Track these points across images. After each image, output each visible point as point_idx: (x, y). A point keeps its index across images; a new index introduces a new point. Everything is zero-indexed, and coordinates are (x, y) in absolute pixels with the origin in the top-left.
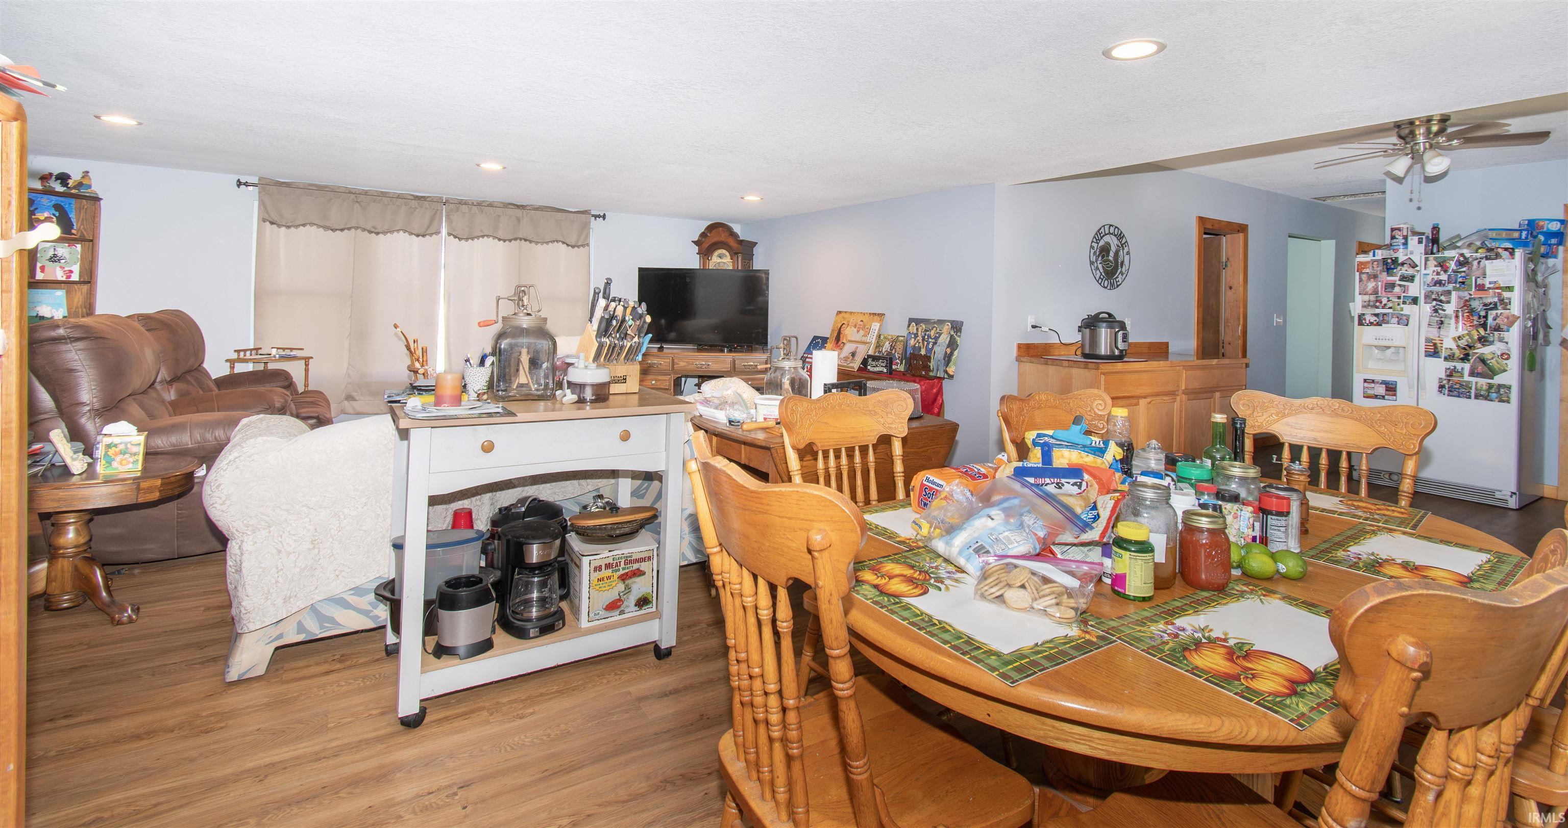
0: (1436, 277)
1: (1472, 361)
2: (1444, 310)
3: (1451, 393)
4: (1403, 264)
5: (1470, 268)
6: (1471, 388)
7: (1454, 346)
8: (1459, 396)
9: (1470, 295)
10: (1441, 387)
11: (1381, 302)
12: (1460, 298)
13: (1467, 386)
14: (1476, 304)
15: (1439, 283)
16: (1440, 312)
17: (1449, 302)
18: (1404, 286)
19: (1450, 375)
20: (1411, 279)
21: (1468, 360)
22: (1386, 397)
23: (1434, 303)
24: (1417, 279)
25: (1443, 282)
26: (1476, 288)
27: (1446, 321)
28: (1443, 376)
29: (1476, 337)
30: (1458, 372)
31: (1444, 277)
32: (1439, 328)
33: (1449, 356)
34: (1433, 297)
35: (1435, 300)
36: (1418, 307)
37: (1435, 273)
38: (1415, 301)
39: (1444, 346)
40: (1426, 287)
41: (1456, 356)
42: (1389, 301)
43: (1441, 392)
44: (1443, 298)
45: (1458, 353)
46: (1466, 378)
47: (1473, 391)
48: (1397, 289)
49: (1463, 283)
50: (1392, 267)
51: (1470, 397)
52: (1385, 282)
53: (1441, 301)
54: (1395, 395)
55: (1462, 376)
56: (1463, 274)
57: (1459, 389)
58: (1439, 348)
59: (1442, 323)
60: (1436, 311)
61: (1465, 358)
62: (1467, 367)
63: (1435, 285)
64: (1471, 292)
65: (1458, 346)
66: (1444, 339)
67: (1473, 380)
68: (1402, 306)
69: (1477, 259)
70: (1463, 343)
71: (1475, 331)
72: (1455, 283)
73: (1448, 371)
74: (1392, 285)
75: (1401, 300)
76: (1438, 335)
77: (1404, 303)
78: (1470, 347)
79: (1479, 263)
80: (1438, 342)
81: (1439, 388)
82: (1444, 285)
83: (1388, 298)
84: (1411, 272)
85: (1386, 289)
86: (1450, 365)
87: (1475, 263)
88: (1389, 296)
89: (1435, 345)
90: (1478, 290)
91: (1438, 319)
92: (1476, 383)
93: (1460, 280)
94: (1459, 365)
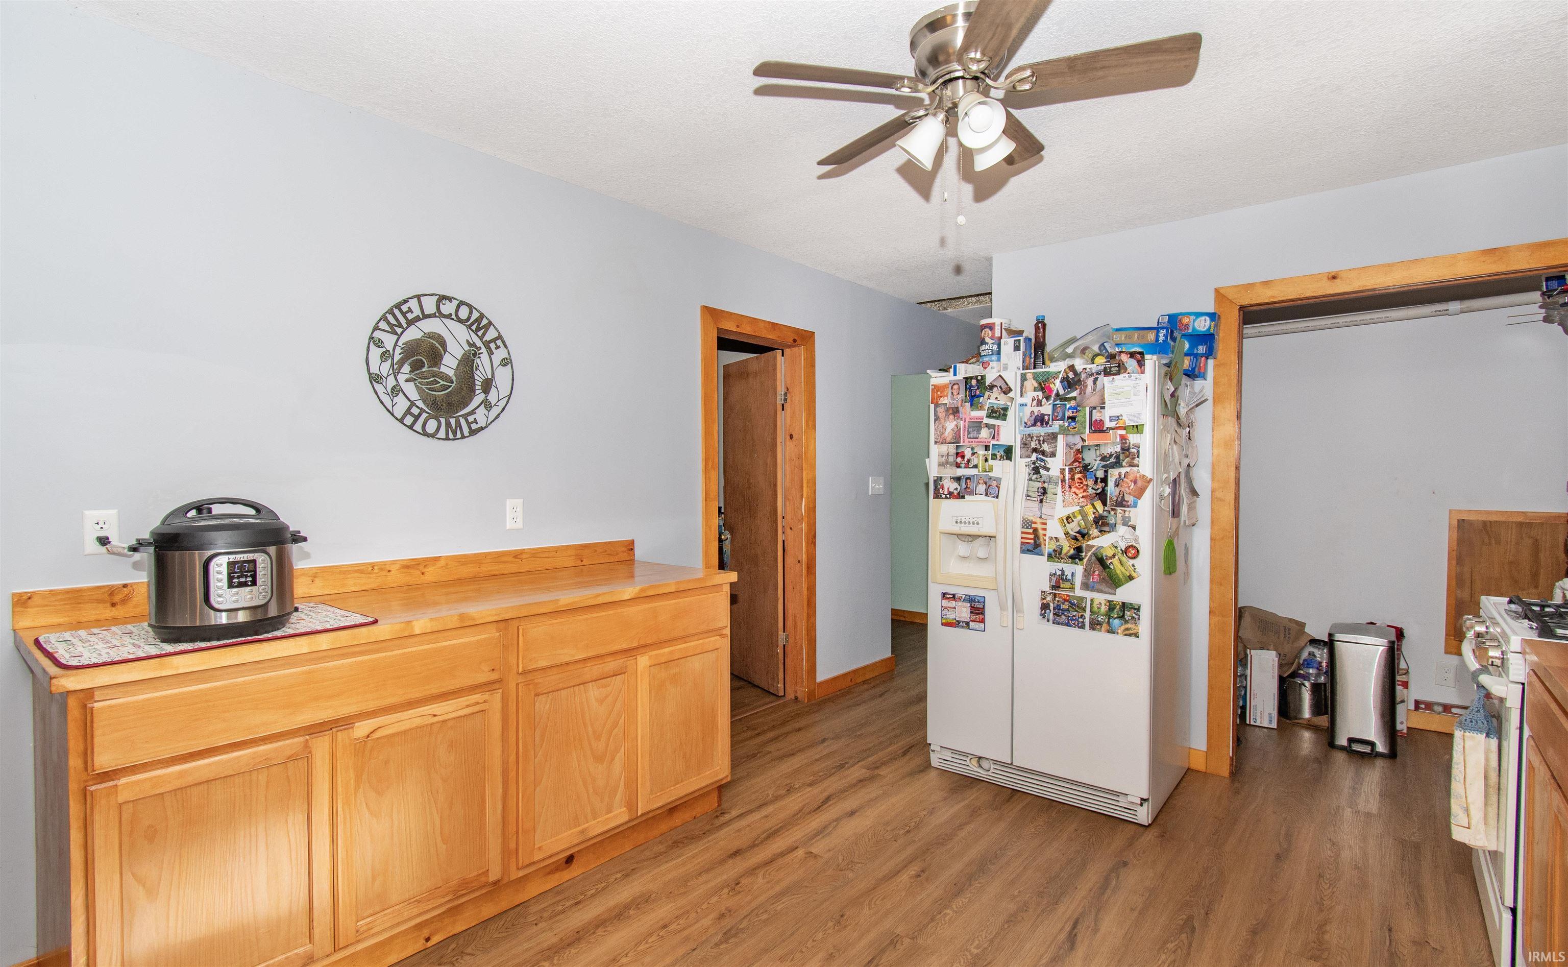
0: (1036, 410)
1: (1085, 560)
2: (1048, 469)
3: (1057, 619)
4: (992, 387)
5: (1082, 393)
6: (1085, 610)
7: (1061, 535)
8: (1068, 625)
9: (1083, 440)
10: (1045, 607)
11: (963, 457)
12: (1069, 446)
13: (1077, 605)
14: (1090, 457)
15: (1040, 420)
16: (1042, 472)
17: (1053, 455)
18: (993, 426)
19: (1056, 587)
20: (1003, 413)
21: (1081, 559)
22: (972, 624)
23: (1034, 455)
24: (1010, 414)
25: (1046, 418)
26: (1090, 428)
27: (1050, 488)
28: (1047, 588)
29: (1091, 517)
30: (1067, 580)
31: (1047, 409)
32: (1041, 501)
33: (1054, 551)
34: (1033, 445)
35: (1035, 450)
36: (1012, 463)
37: (1035, 403)
38: (1008, 453)
39: (1049, 533)
40: (1022, 428)
41: (1064, 551)
42: (973, 454)
43: (1043, 616)
44: (1046, 447)
45: (1067, 548)
46: (1079, 592)
47: (1087, 615)
48: (984, 433)
49: (1073, 419)
50: (978, 392)
51: (1082, 627)
52: (968, 420)
53: (1043, 453)
54: (982, 621)
55: (1072, 589)
56: (1073, 403)
57: (1067, 610)
58: (1041, 537)
59: (1044, 491)
60: (1036, 470)
61: (1077, 556)
62: (1078, 570)
63: (1034, 425)
64: (1085, 437)
65: (1067, 534)
66: (1048, 522)
67: (1088, 595)
68: (991, 462)
69: (1092, 374)
70: (1073, 528)
71: (1090, 506)
72: (1062, 419)
73: (1054, 579)
74: (977, 425)
75: (990, 452)
76: (1039, 514)
77: (994, 457)
78: (1083, 536)
79: (1096, 379)
80: (1039, 526)
81: (1042, 610)
82: (1047, 423)
83: (973, 449)
84: (1002, 401)
85: (969, 433)
86: (1056, 567)
87: (1090, 382)
88: (974, 445)
89: (1035, 531)
90: (1095, 432)
91: (1040, 485)
92: (1092, 600)
93: (1069, 413)
94: (1069, 568)
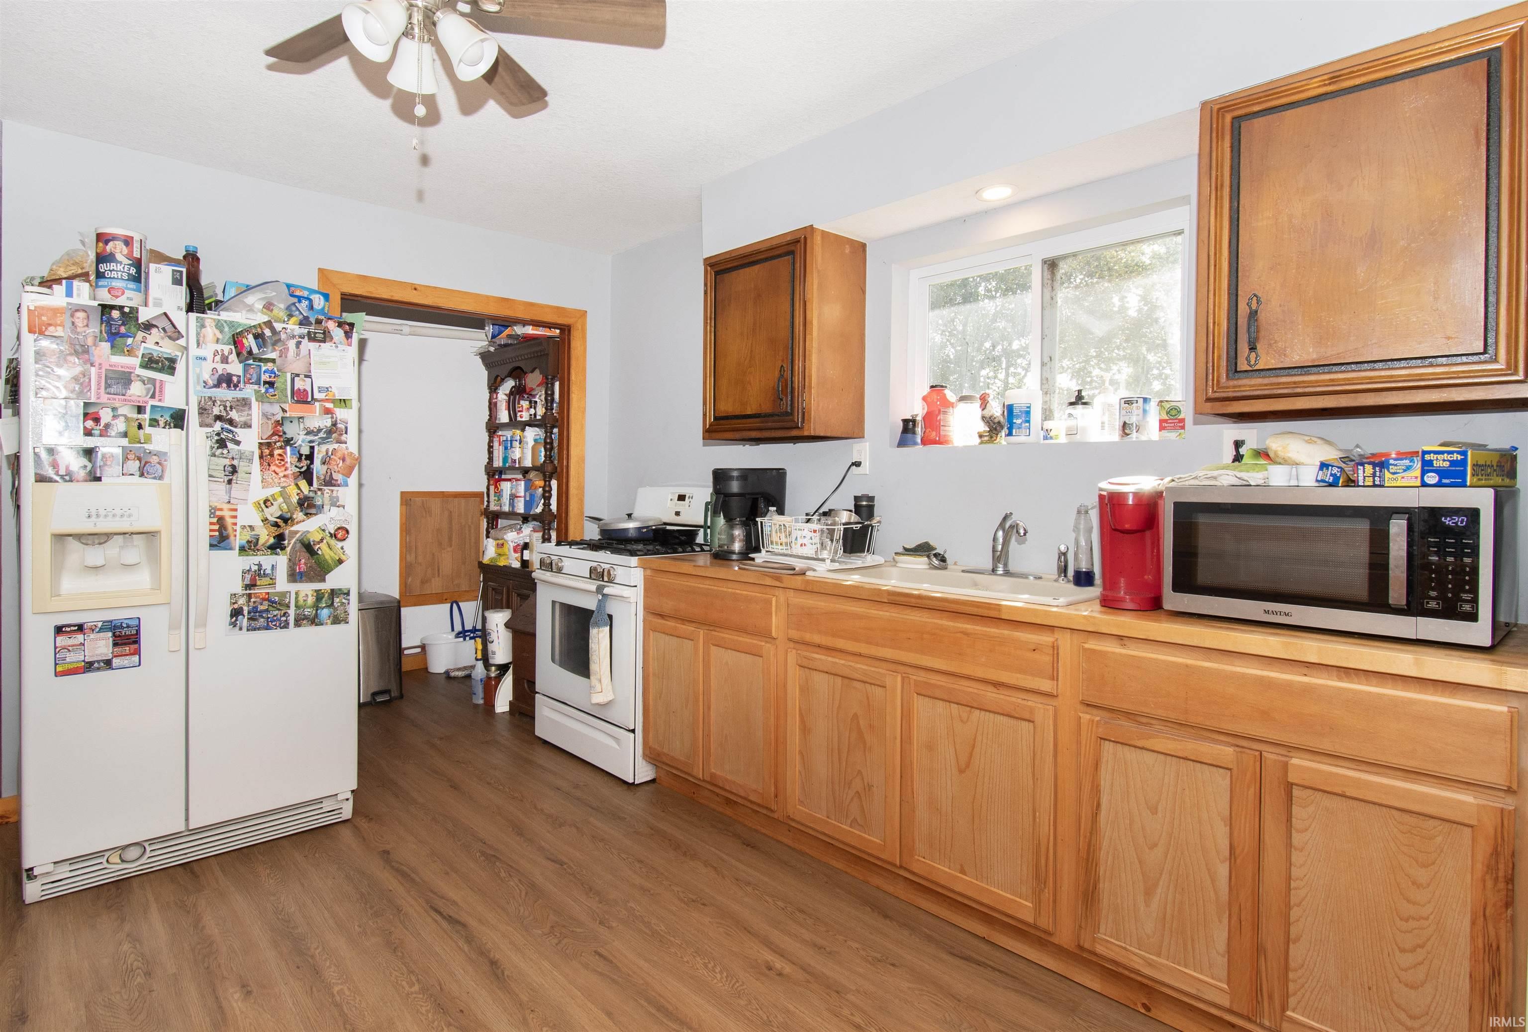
0: (221, 368)
1: (288, 549)
2: (238, 443)
3: (253, 623)
4: (148, 326)
5: (283, 354)
6: (288, 607)
7: (257, 522)
8: (267, 628)
9: (284, 411)
10: (236, 613)
11: (97, 420)
12: (265, 416)
13: (278, 603)
14: (291, 430)
15: (226, 380)
16: (230, 445)
17: (247, 425)
18: (153, 381)
19: (252, 585)
20: (169, 366)
21: (283, 548)
22: (116, 662)
23: (218, 426)
24: (180, 367)
25: (235, 379)
26: (292, 397)
27: (242, 467)
28: (239, 589)
29: (295, 499)
30: (265, 575)
31: (235, 368)
32: (230, 482)
33: (248, 542)
34: (216, 411)
35: (219, 418)
36: (184, 432)
37: (218, 358)
38: (178, 419)
39: (240, 522)
40: (200, 388)
41: (261, 542)
42: (115, 417)
43: (234, 624)
44: (234, 415)
45: (266, 537)
46: (282, 584)
47: (292, 612)
48: (137, 390)
49: (271, 384)
50: (123, 330)
51: (286, 626)
52: (106, 366)
53: (231, 422)
54: (137, 652)
55: (273, 584)
56: (270, 366)
57: (267, 611)
58: (230, 527)
59: (234, 470)
60: (222, 444)
61: (278, 545)
62: (281, 561)
63: (218, 385)
64: (286, 406)
65: (265, 520)
66: (239, 507)
67: (293, 588)
68: (148, 430)
69: (294, 337)
70: (273, 513)
71: (293, 487)
72: (258, 383)
73: (248, 577)
74: (125, 379)
75: (147, 416)
76: (226, 498)
77: (154, 423)
78: (286, 520)
79: (298, 344)
80: (226, 514)
81: (232, 616)
82: (236, 386)
83: (114, 409)
84: (167, 349)
85: (108, 386)
86: (251, 561)
87: (292, 344)
88: (117, 404)
89: (221, 520)
90: (298, 402)
91: (227, 462)
92: (297, 593)
93: (265, 377)
94: (267, 561)
